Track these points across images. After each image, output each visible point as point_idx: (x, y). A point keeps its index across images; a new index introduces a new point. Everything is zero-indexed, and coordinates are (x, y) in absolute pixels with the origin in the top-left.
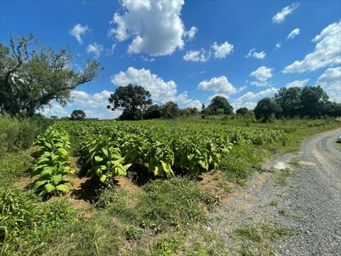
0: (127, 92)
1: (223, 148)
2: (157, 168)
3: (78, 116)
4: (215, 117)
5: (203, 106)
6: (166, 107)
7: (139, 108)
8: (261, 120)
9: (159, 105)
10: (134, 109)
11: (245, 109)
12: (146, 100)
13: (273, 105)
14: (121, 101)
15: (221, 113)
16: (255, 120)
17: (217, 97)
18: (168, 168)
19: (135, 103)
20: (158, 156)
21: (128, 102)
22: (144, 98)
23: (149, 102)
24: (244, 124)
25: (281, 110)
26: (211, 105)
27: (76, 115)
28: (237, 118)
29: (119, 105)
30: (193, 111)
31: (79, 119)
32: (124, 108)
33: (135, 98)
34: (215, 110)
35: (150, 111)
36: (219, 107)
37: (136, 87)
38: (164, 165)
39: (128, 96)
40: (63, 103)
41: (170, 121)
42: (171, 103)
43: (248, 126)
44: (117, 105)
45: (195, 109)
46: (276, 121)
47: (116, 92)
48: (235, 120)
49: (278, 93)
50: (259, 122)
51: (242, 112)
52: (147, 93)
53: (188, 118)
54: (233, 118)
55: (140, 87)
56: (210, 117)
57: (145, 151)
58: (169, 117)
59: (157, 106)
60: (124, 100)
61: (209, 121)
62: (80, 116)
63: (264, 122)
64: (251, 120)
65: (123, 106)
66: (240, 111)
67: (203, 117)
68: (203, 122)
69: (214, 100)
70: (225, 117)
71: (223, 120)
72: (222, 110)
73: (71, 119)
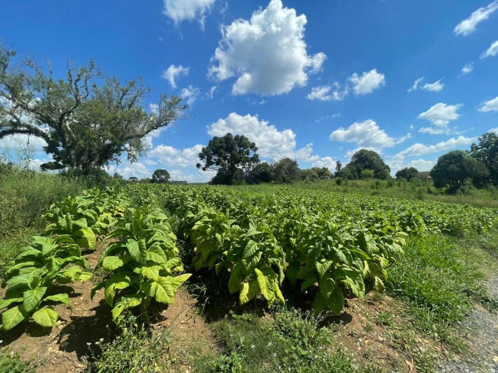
0: (224, 145)
1: (390, 242)
2: (246, 286)
3: (160, 177)
4: (359, 182)
5: (339, 165)
6: (280, 166)
7: (240, 167)
8: (444, 189)
9: (269, 164)
10: (233, 169)
11: (413, 170)
12: (251, 156)
13: (470, 163)
14: (215, 158)
15: (370, 176)
16: (433, 189)
17: (362, 152)
18: (270, 289)
19: (235, 160)
20: (250, 259)
21: (225, 158)
22: (248, 153)
23: (255, 159)
24: (412, 196)
25: (487, 172)
26: (351, 164)
27: (158, 176)
28: (399, 185)
29: (212, 163)
30: (322, 173)
31: (162, 181)
32: (219, 167)
33: (234, 152)
34: (359, 171)
35: (256, 173)
36: (366, 167)
37: (237, 137)
38: (262, 280)
39: (225, 150)
40: (132, 158)
41: (285, 187)
42: (288, 160)
43: (420, 198)
44: (209, 163)
45: (325, 169)
46: (475, 191)
47: (210, 145)
48: (395, 188)
49: (478, 143)
50: (442, 193)
51: (407, 175)
52: (253, 146)
53: (313, 184)
54: (390, 185)
55: (243, 137)
56: (350, 182)
57: (227, 244)
58: (284, 181)
59: (266, 165)
60: (220, 156)
61: (349, 189)
62: (163, 177)
63: (451, 192)
64: (426, 190)
65: (218, 164)
66: (402, 174)
67: (338, 183)
68: (338, 190)
69: (356, 156)
70: (377, 184)
71: (373, 188)
72: (371, 172)
73: (152, 181)
